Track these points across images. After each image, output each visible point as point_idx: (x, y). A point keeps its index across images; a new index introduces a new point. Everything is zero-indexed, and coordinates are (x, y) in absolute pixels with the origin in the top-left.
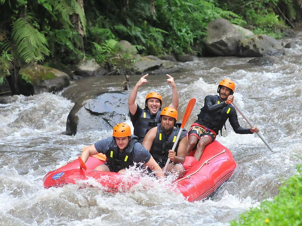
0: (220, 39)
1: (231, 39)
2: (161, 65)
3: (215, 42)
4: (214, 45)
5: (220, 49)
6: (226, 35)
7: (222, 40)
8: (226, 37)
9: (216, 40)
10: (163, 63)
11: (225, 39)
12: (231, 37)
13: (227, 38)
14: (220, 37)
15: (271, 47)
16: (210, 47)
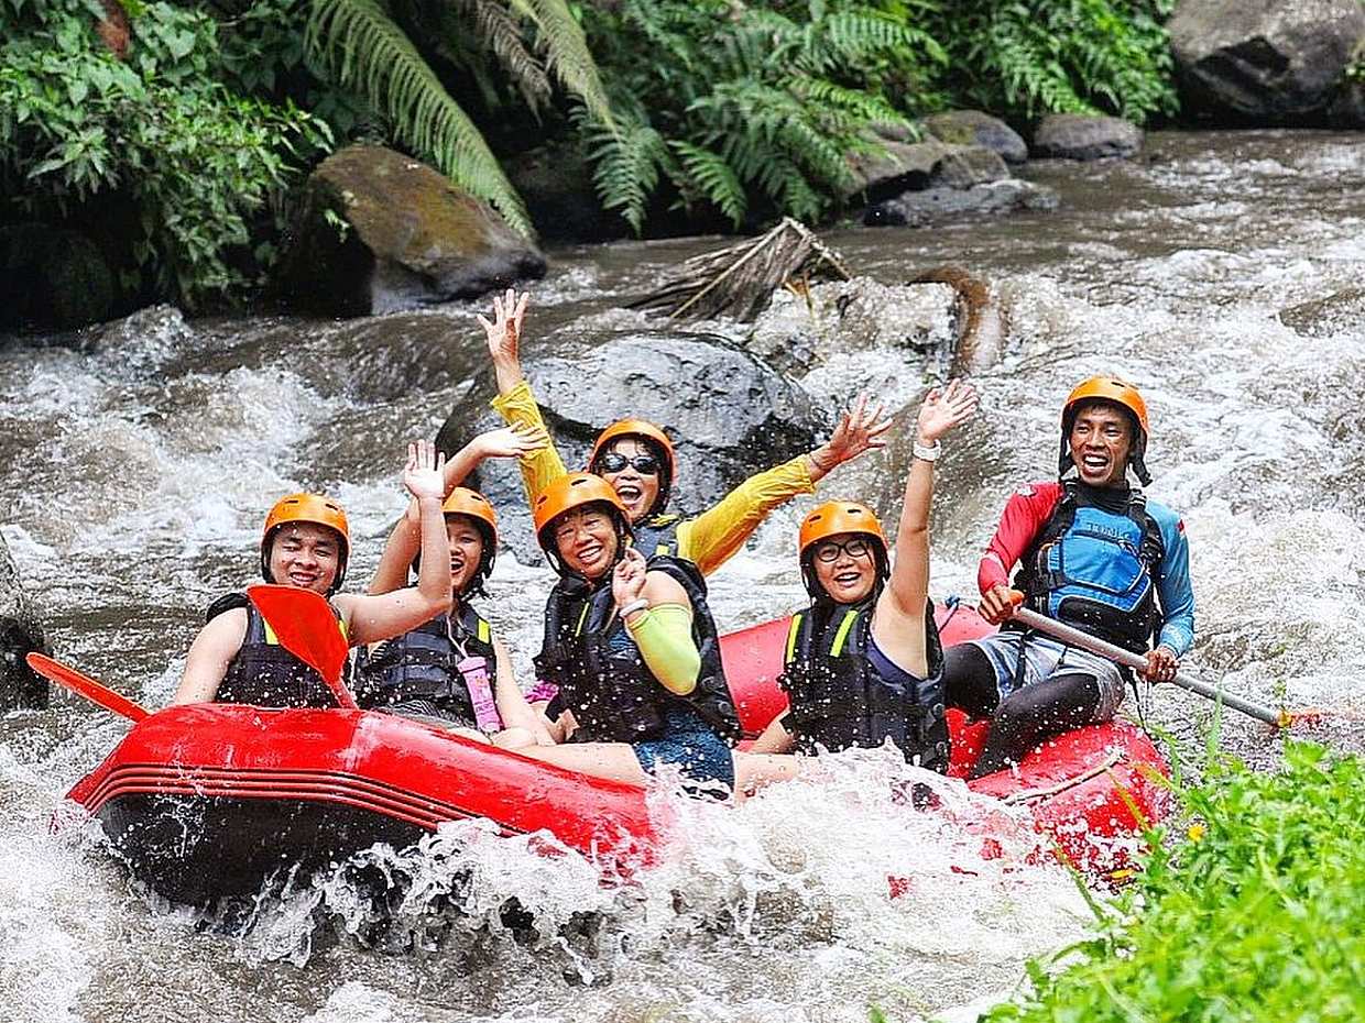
1: (1308, 31)
2: (938, 166)
6: (1281, 14)
7: (1261, 39)
10: (950, 158)
11: (1276, 35)
12: (1309, 24)
13: (1288, 25)
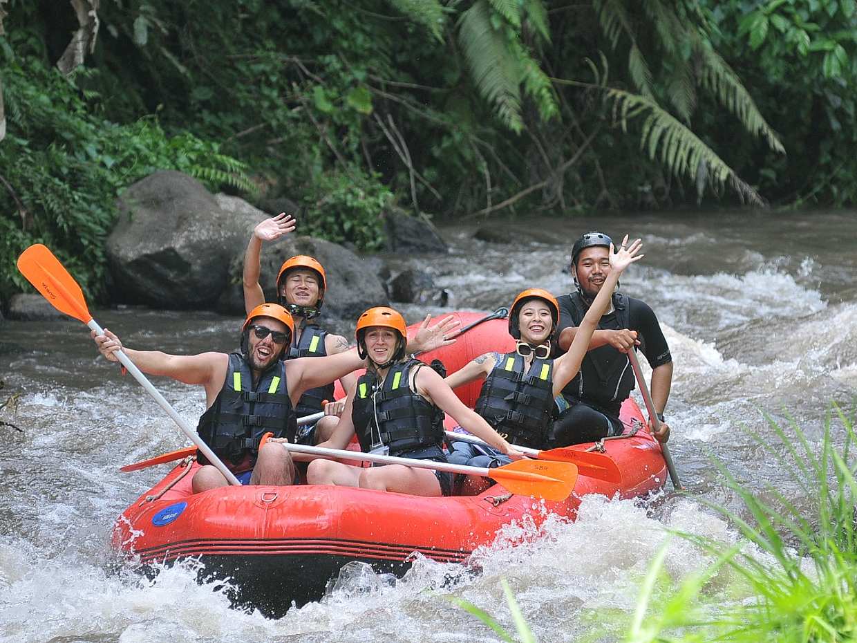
0: (166, 246)
3: (147, 255)
4: (142, 263)
5: (162, 280)
8: (187, 237)
9: (150, 248)
14: (167, 238)
15: (341, 282)
16: (130, 272)
